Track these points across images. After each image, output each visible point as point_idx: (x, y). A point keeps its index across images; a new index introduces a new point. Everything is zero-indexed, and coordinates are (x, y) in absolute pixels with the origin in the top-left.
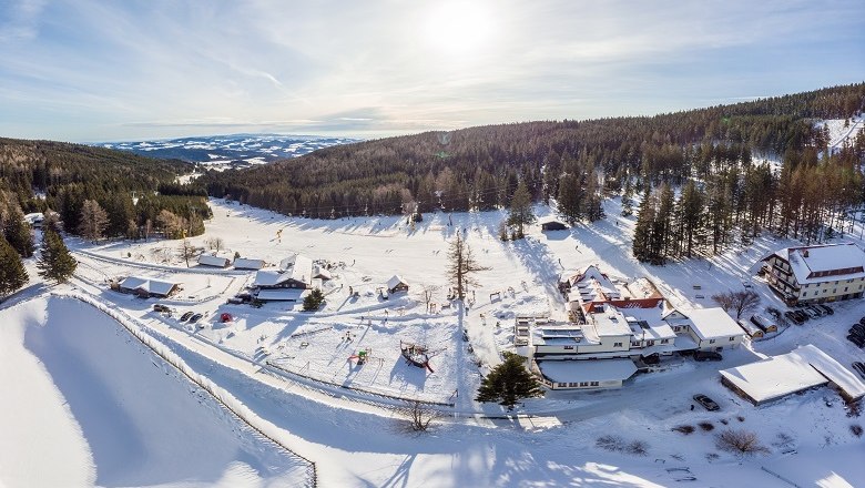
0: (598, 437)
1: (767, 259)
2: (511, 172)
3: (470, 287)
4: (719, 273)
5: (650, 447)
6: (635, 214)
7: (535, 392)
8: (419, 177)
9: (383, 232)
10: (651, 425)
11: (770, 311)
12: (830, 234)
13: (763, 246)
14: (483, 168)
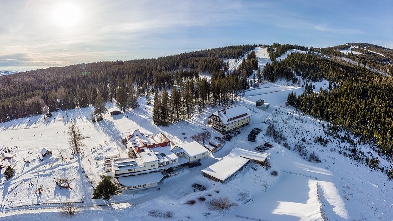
0: (148, 211)
1: (210, 117)
2: (93, 88)
3: (81, 147)
4: (192, 126)
5: (174, 214)
6: (152, 103)
7: (117, 192)
8: (48, 92)
9: (33, 125)
10: (174, 203)
11: (216, 138)
12: (232, 103)
13: (207, 111)
14: (80, 86)
